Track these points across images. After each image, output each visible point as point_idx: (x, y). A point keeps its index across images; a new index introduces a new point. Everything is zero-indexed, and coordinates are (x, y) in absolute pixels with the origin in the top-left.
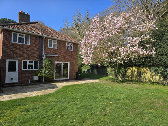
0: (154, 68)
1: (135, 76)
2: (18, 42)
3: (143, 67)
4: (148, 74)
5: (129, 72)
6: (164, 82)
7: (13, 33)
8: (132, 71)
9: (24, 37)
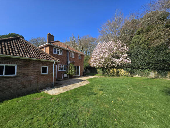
0: (126, 69)
1: (115, 73)
2: (56, 54)
3: (119, 69)
4: (122, 72)
5: (112, 71)
6: (131, 75)
7: (54, 48)
8: (113, 71)
9: (59, 51)
